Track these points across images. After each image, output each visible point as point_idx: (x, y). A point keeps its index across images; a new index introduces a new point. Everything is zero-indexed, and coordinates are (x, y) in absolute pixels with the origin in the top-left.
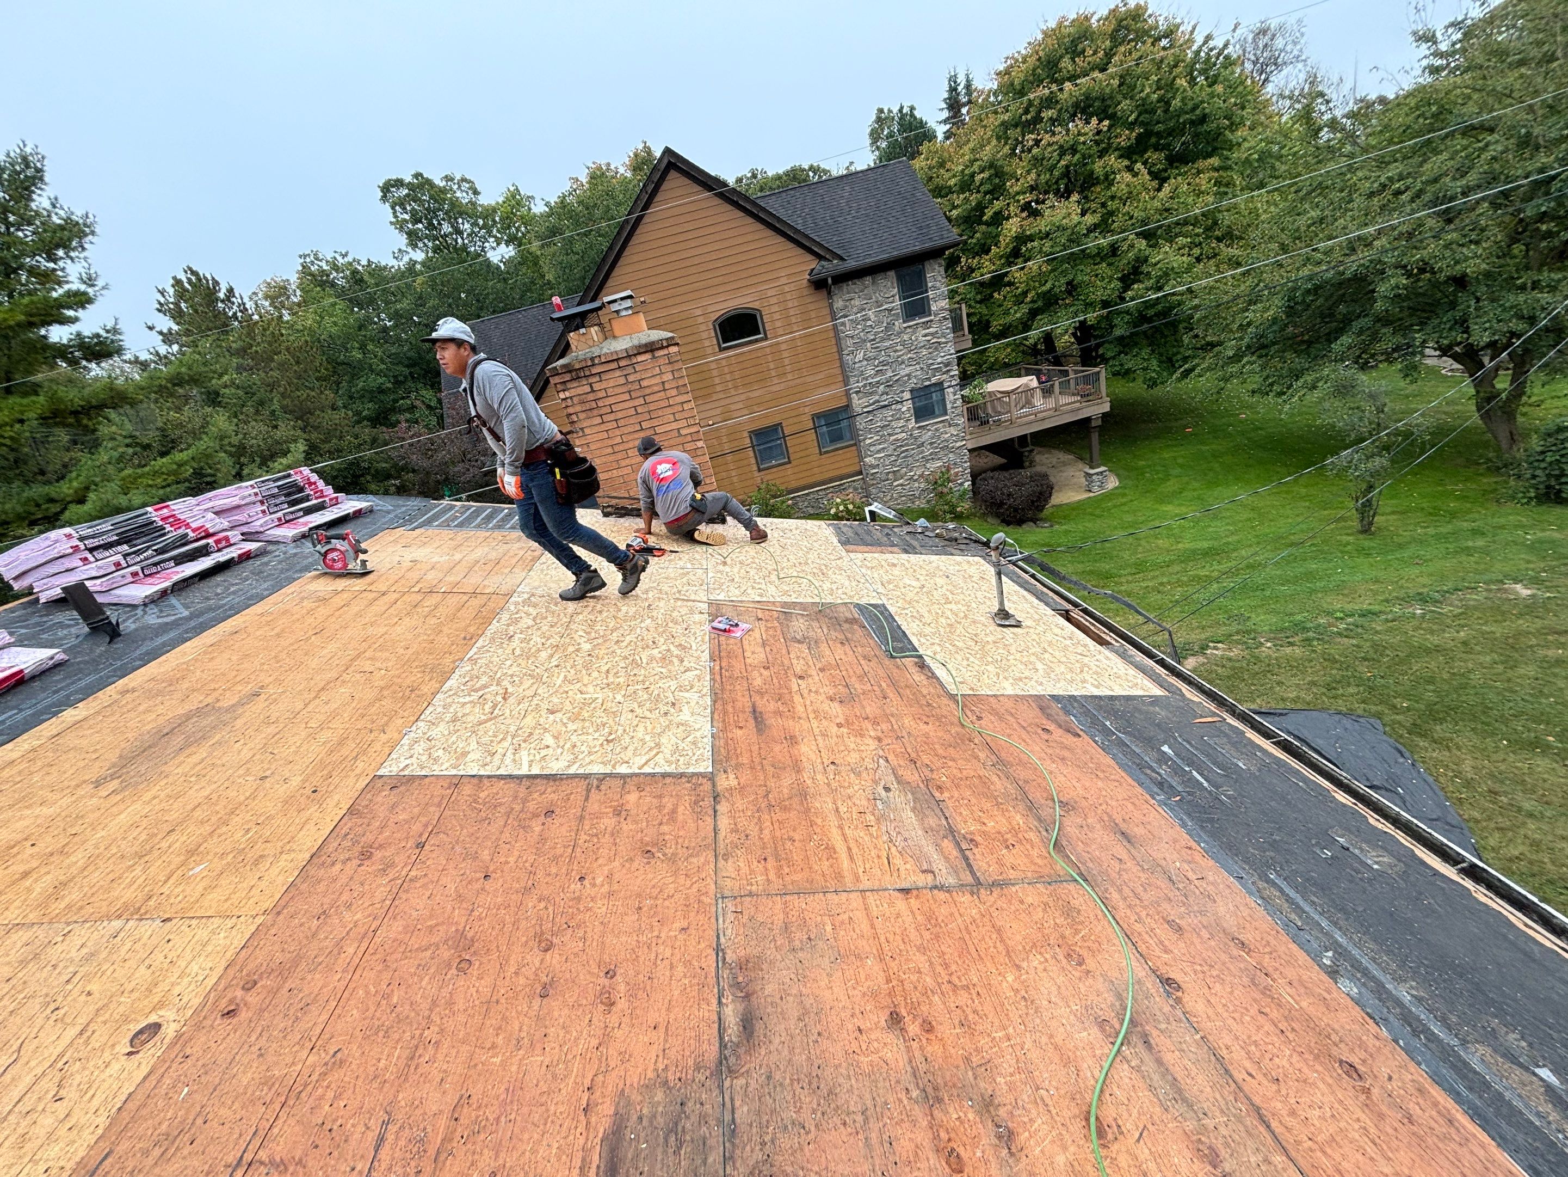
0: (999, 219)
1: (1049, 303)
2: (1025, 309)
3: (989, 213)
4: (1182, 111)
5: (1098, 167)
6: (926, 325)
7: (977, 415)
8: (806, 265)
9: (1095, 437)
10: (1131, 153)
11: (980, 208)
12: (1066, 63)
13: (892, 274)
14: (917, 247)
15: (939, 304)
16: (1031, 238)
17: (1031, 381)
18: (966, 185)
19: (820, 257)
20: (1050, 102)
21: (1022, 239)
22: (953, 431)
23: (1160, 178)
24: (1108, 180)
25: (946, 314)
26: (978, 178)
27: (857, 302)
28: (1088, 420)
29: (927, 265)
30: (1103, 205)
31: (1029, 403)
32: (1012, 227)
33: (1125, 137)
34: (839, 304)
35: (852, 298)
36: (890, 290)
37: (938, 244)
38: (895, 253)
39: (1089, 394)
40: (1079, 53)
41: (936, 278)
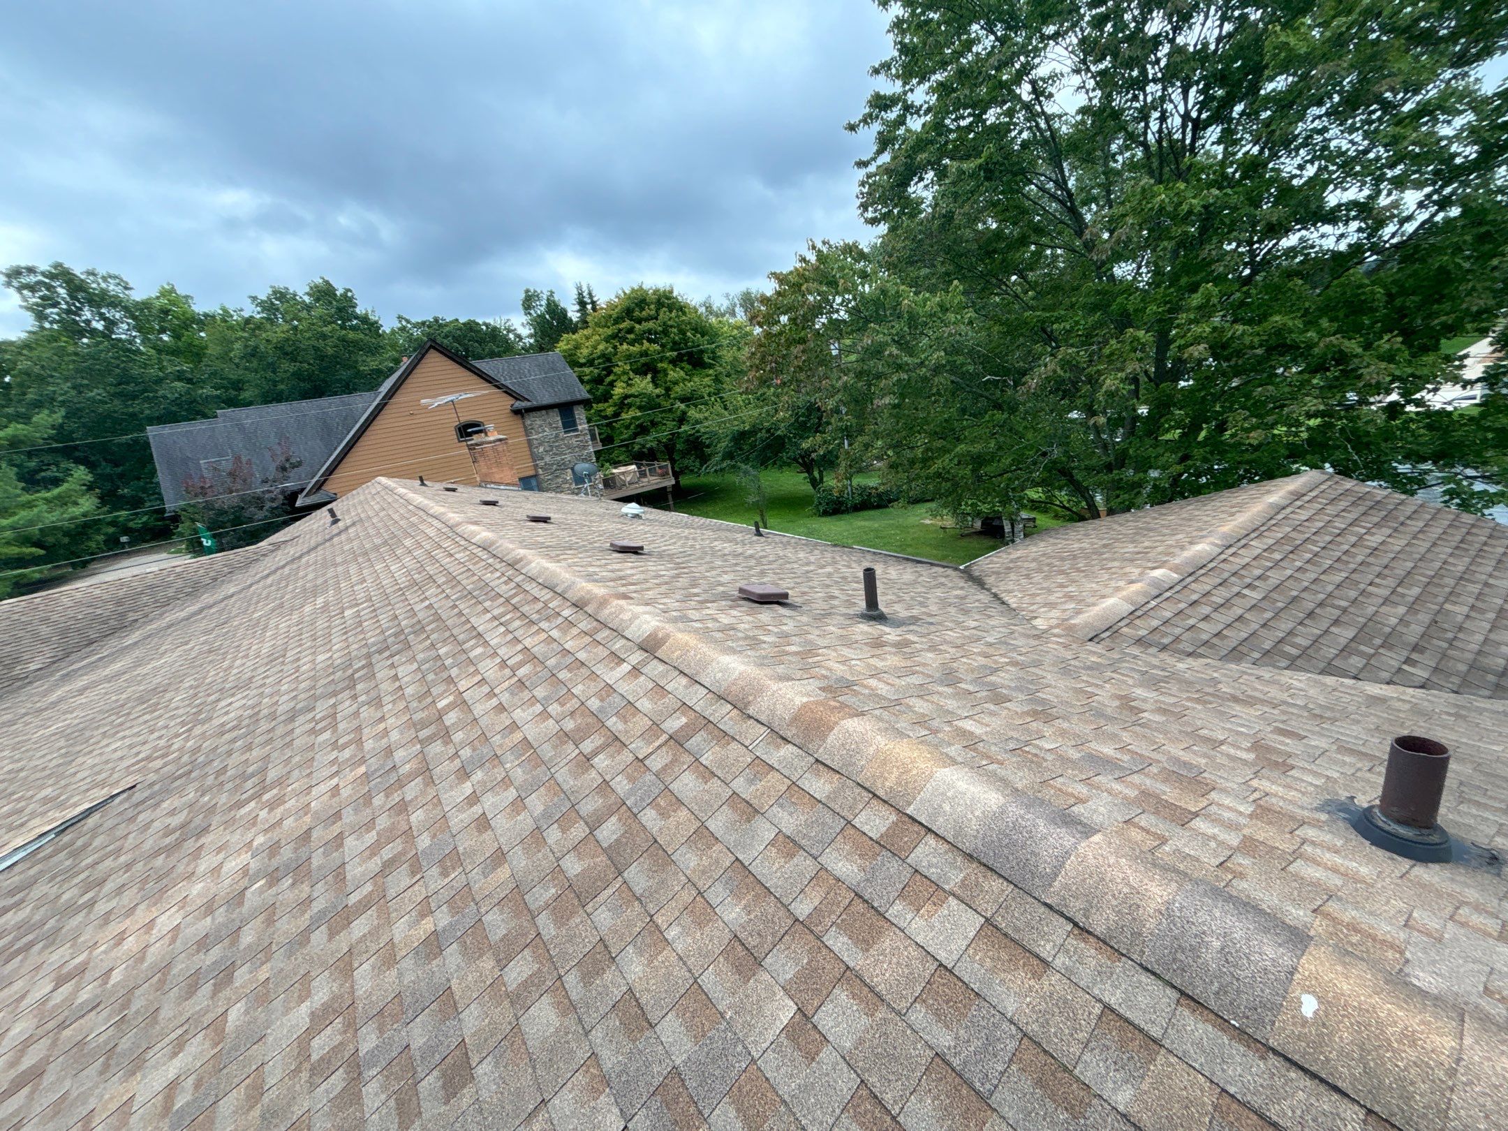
1: (643, 430)
2: (630, 432)
3: (605, 381)
4: (692, 348)
5: (659, 365)
6: (577, 436)
7: (609, 484)
9: (670, 497)
10: (674, 362)
11: (601, 378)
12: (637, 313)
13: (556, 410)
15: (583, 426)
16: (629, 397)
17: (635, 468)
18: (590, 363)
19: (517, 399)
21: (625, 397)
23: (691, 375)
24: (665, 371)
25: (587, 431)
26: (596, 361)
27: (538, 423)
28: (665, 488)
29: (575, 408)
32: (619, 390)
33: (669, 355)
34: (528, 422)
35: (536, 421)
36: (556, 418)
37: (579, 397)
38: (556, 400)
39: (664, 475)
40: (642, 309)
41: (580, 414)
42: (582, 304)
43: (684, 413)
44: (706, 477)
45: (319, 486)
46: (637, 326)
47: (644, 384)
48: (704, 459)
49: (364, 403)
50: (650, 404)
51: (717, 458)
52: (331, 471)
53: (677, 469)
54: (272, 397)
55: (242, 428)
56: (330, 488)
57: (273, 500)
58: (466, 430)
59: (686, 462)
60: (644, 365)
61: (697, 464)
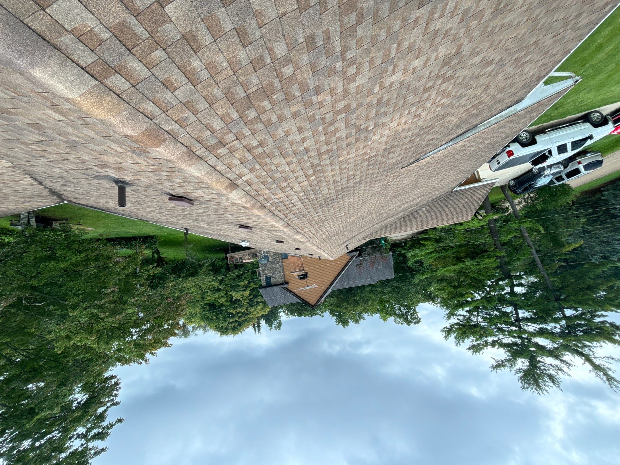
1: (239, 277)
2: (244, 276)
6: (266, 274)
8: (290, 287)
9: (230, 249)
10: (223, 305)
12: (237, 324)
13: (272, 284)
14: (267, 289)
15: (263, 278)
17: (244, 261)
18: (258, 303)
19: (287, 288)
23: (215, 300)
24: (227, 301)
25: (262, 276)
28: (232, 252)
29: (265, 285)
33: (224, 308)
34: (283, 279)
35: (280, 280)
36: (273, 281)
37: (263, 289)
38: (272, 288)
39: (232, 258)
40: (234, 326)
41: (263, 283)
42: (259, 327)
43: (220, 284)
44: (212, 257)
45: (352, 258)
46: (237, 319)
47: (236, 295)
48: (213, 265)
49: (336, 286)
50: (234, 288)
51: (206, 265)
52: (348, 263)
53: (225, 260)
54: (362, 288)
55: (371, 278)
56: (348, 257)
57: (365, 254)
58: (304, 276)
59: (221, 263)
60: (236, 303)
61: (216, 262)
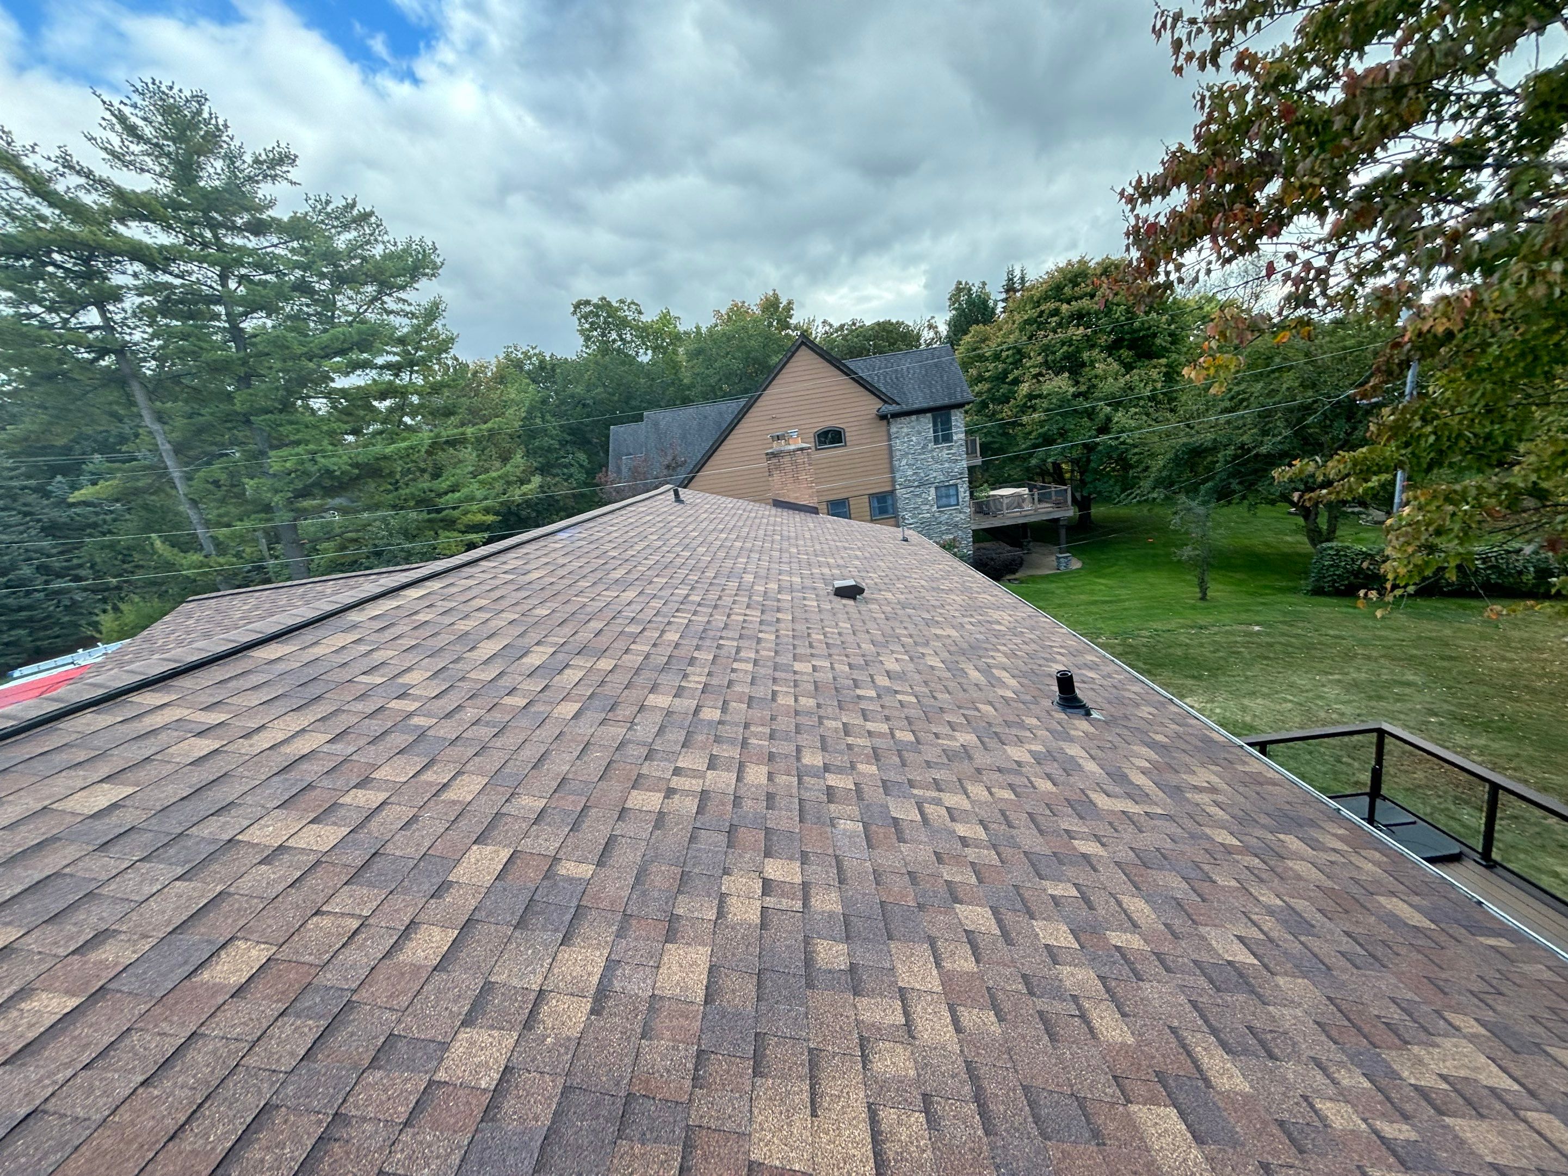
0: (1016, 382)
3: (1011, 377)
4: (1140, 330)
5: (1085, 355)
6: (949, 448)
7: (981, 508)
8: (875, 405)
9: (1063, 532)
11: (1005, 373)
13: (929, 415)
14: (946, 401)
15: (959, 435)
16: (1036, 397)
17: (1024, 491)
19: (885, 402)
20: (1056, 312)
21: (1031, 397)
22: (962, 516)
23: (1129, 367)
25: (963, 442)
26: (1004, 354)
27: (905, 430)
28: (1056, 520)
29: (953, 412)
30: (1090, 380)
31: (1019, 506)
32: (1024, 388)
33: (1103, 340)
34: (894, 429)
35: (901, 428)
36: (926, 424)
38: (932, 404)
39: (1058, 505)
41: (959, 421)
44: (1123, 508)
51: (1146, 484)
53: (1081, 496)
58: (831, 437)
60: (1063, 357)
61: (1115, 490)
